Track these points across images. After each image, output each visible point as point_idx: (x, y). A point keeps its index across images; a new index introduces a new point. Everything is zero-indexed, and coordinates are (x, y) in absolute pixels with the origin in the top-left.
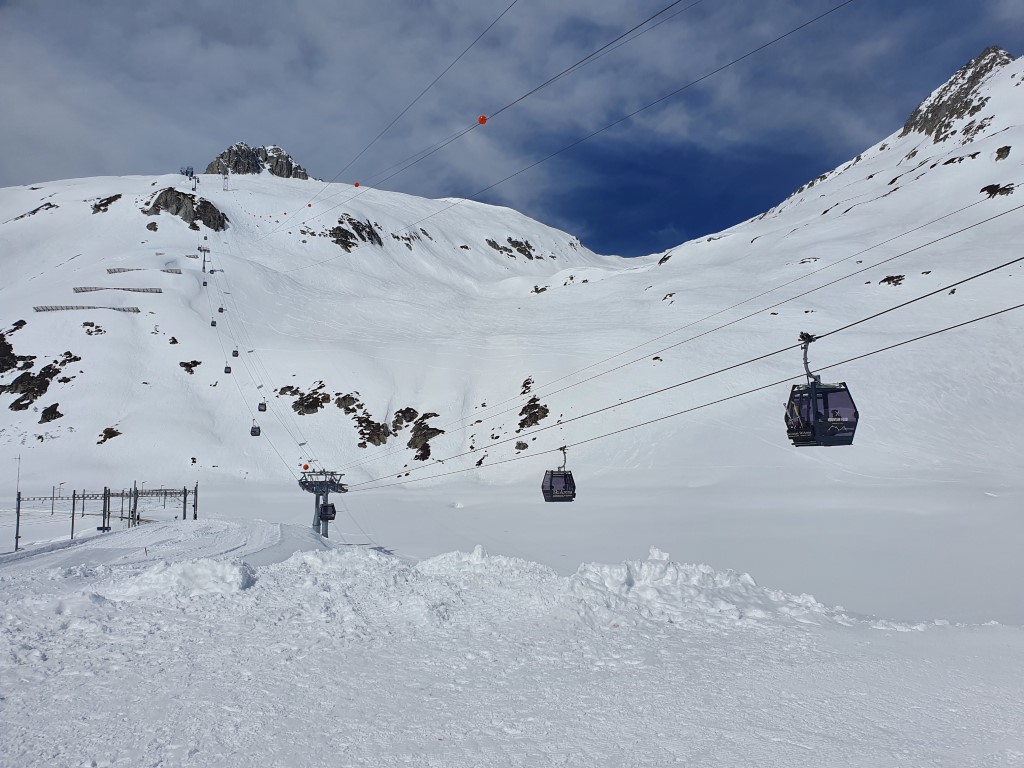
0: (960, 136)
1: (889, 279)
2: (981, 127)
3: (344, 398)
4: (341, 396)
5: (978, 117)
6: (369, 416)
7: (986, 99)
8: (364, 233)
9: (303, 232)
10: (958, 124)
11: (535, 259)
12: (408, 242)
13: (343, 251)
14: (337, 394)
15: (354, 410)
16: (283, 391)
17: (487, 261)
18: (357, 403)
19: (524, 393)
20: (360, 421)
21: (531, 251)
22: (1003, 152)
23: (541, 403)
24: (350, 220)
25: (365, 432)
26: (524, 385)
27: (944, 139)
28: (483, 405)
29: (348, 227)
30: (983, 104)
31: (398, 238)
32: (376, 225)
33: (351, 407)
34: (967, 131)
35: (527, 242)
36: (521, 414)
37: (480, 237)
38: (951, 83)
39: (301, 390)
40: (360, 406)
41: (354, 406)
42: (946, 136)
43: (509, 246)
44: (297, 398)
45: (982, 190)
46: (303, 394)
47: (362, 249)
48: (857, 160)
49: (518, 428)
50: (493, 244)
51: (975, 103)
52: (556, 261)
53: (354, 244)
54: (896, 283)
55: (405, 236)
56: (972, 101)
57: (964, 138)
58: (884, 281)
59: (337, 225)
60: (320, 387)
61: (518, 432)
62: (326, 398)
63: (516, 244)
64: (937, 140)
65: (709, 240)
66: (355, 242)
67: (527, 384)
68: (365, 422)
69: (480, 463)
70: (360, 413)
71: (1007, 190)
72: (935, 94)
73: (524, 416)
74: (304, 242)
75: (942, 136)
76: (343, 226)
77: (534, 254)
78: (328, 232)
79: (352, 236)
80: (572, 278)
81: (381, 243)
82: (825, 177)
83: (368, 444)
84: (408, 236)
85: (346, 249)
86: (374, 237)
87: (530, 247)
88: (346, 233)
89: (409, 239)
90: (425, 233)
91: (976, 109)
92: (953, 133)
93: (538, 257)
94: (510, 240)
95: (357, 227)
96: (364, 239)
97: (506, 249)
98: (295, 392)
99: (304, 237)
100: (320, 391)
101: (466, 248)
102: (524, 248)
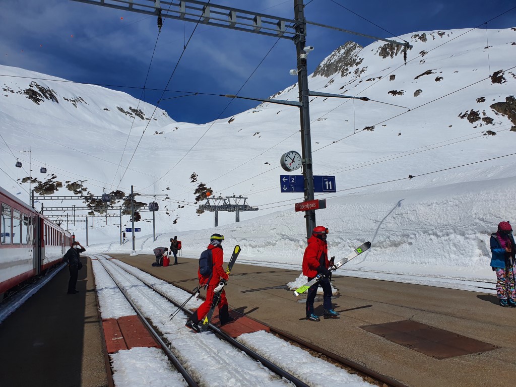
0: (353, 74)
1: (367, 128)
2: (363, 71)
3: (73, 184)
4: (70, 183)
5: (360, 67)
6: (92, 195)
7: (363, 59)
8: (47, 94)
9: (5, 90)
10: (352, 69)
11: (145, 120)
12: (74, 103)
13: (34, 103)
14: (66, 182)
15: (80, 192)
16: (25, 180)
17: (120, 118)
18: (82, 188)
19: (193, 181)
20: (87, 198)
21: (143, 115)
22: (393, 77)
23: (207, 187)
24: (37, 86)
25: (91, 205)
26: (192, 177)
27: (346, 75)
28: (168, 189)
29: (35, 89)
30: (361, 61)
31: (67, 100)
32: (53, 91)
33: (78, 190)
34: (356, 72)
35: (140, 110)
36: (195, 193)
37: (113, 105)
38: (334, 55)
39: (38, 180)
40: (85, 190)
41: (80, 189)
42: (347, 74)
43: (130, 112)
44: (36, 184)
45: (389, 93)
46: (41, 182)
47: (46, 103)
48: (294, 86)
49: (195, 201)
50: (121, 110)
51: (358, 61)
52: (157, 122)
53: (41, 100)
54: (371, 130)
55: (72, 99)
56: (356, 59)
57: (356, 75)
58: (365, 129)
59: (29, 87)
60: (53, 178)
61: (196, 203)
62: (60, 185)
63: (134, 110)
64: (342, 76)
65: (253, 112)
66: (42, 99)
67: (193, 177)
68: (90, 199)
69: (175, 222)
70: (85, 194)
71: (400, 93)
72: (326, 59)
73: (198, 195)
74: (6, 96)
75: (345, 74)
76: (33, 89)
77: (145, 117)
78: (23, 92)
79: (40, 95)
80: (177, 128)
81: (57, 102)
82: (280, 93)
83: (95, 213)
84: (74, 99)
85: (36, 102)
86: (53, 97)
87: (142, 113)
88: (35, 93)
89: (74, 101)
90: (82, 99)
91: (358, 63)
92: (350, 73)
93: (147, 119)
94: (130, 108)
95: (42, 90)
96: (47, 98)
97: (129, 113)
98: (35, 181)
99: (6, 93)
100: (54, 180)
101: (107, 110)
102: (139, 113)
